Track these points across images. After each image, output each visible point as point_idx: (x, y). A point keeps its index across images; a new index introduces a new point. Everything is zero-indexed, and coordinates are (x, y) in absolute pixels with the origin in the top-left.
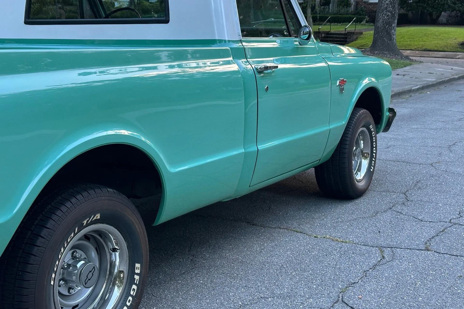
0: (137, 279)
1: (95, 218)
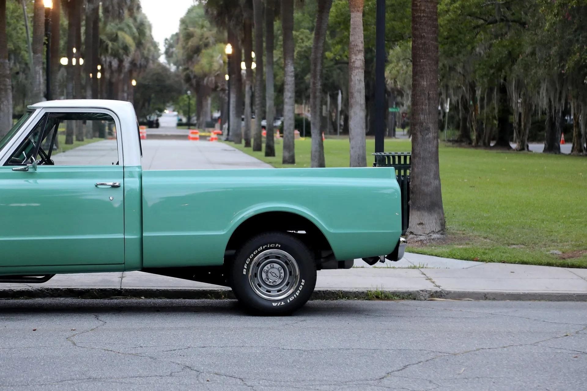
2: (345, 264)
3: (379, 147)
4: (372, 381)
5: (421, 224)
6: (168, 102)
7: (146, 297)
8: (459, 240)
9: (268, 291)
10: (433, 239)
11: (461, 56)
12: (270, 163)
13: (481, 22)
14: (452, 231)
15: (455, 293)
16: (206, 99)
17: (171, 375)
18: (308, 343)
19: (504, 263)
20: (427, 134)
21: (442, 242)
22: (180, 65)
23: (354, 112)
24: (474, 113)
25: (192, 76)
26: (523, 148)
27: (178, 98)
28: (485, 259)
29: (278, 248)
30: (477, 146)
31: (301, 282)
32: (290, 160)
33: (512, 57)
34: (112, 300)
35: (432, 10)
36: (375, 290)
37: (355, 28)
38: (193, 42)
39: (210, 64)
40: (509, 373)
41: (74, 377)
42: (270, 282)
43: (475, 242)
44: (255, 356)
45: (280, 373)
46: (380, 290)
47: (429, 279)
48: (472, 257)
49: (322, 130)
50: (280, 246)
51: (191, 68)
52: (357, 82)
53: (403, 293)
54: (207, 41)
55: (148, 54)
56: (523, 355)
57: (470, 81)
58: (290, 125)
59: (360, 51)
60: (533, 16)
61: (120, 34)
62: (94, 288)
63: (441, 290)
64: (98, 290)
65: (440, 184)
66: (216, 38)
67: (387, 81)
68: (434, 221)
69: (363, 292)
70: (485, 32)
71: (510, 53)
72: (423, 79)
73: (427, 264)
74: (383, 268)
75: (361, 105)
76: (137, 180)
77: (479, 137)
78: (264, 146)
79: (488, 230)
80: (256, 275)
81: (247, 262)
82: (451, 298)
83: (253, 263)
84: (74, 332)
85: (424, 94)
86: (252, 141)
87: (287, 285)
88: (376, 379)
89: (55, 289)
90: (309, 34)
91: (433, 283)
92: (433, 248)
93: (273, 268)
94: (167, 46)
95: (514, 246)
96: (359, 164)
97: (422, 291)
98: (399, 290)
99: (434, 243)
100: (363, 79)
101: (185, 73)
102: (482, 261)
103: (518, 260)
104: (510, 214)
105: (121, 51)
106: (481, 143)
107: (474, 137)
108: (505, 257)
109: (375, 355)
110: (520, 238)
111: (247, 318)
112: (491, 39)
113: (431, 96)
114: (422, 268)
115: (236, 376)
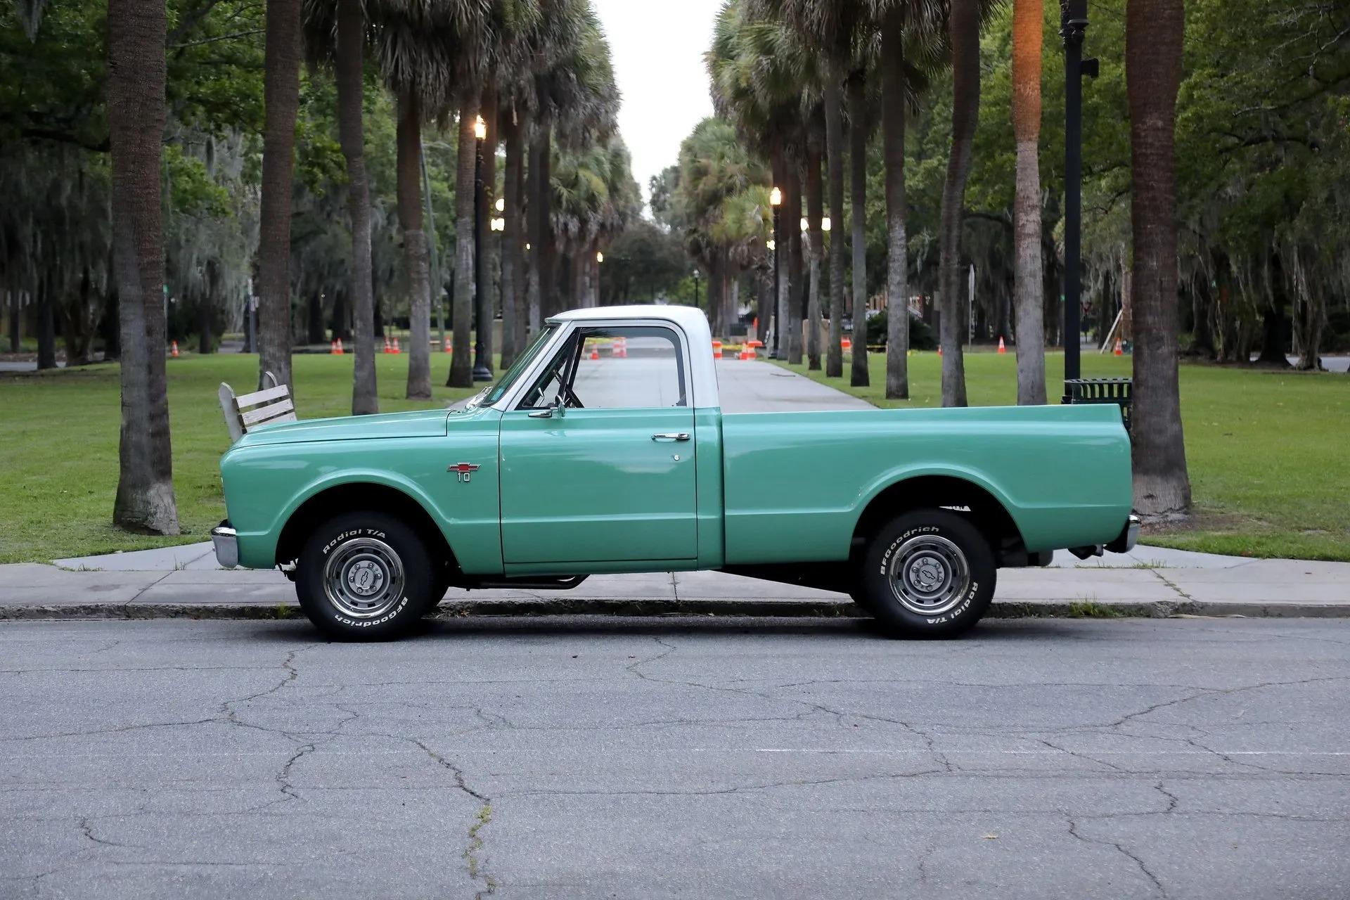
2: (1038, 558)
3: (1072, 367)
4: (1105, 728)
5: (1151, 496)
6: (659, 290)
7: (716, 614)
8: (1218, 523)
9: (919, 601)
10: (1171, 522)
11: (1196, 201)
12: (864, 397)
13: (1232, 140)
14: (1201, 508)
15: (1214, 605)
16: (729, 284)
17: (798, 717)
18: (994, 675)
19: (1293, 558)
20: (1158, 348)
21: (1186, 526)
22: (681, 224)
23: (1025, 310)
24: (1219, 302)
25: (703, 244)
26: (1311, 364)
27: (676, 283)
28: (1261, 553)
29: (934, 533)
30: (1225, 362)
31: (971, 585)
32: (899, 393)
33: (1290, 205)
34: (666, 618)
35: (1166, 143)
36: (1084, 601)
37: (1024, 169)
38: (706, 184)
39: (740, 222)
40: (1313, 716)
41: (658, 718)
42: (922, 587)
43: (1243, 526)
44: (917, 693)
45: (962, 716)
46: (1092, 601)
47: (1169, 584)
48: (1240, 549)
49: (962, 340)
50: (937, 530)
51: (701, 229)
52: (1028, 259)
53: (1129, 607)
54: (730, 181)
55: (625, 207)
56: (1334, 692)
57: (1213, 245)
58: (899, 331)
59: (1033, 207)
60: (1328, 131)
61: (582, 173)
62: (637, 599)
63: (1191, 601)
64: (642, 602)
65: (1181, 431)
66: (746, 175)
67: (1058, 247)
68: (1172, 491)
69: (1064, 606)
70: (1242, 159)
71: (1287, 197)
72: (1152, 257)
73: (1165, 562)
74: (1093, 568)
75: (1036, 298)
76: (715, 429)
77: (1228, 347)
78: (847, 368)
79: (1264, 505)
80: (900, 576)
81: (887, 556)
82: (1208, 614)
83: (895, 558)
84: (634, 661)
85: (1154, 281)
86: (824, 358)
87: (950, 590)
88: (1110, 725)
89: (577, 601)
90: (915, 166)
91: (1178, 590)
92: (1172, 535)
93: (927, 564)
94: (654, 190)
95: (1309, 532)
96: (1033, 397)
97: (1161, 603)
98: (1123, 601)
99: (1173, 528)
100: (1038, 254)
101: (690, 239)
102: (1256, 556)
103: (1316, 554)
104: (1298, 479)
105: (584, 205)
106: (1233, 357)
107: (1219, 345)
108: (1294, 548)
109: (1102, 693)
110: (1319, 518)
111: (889, 642)
112: (1251, 171)
113: (1165, 284)
114: (1157, 567)
115: (896, 720)
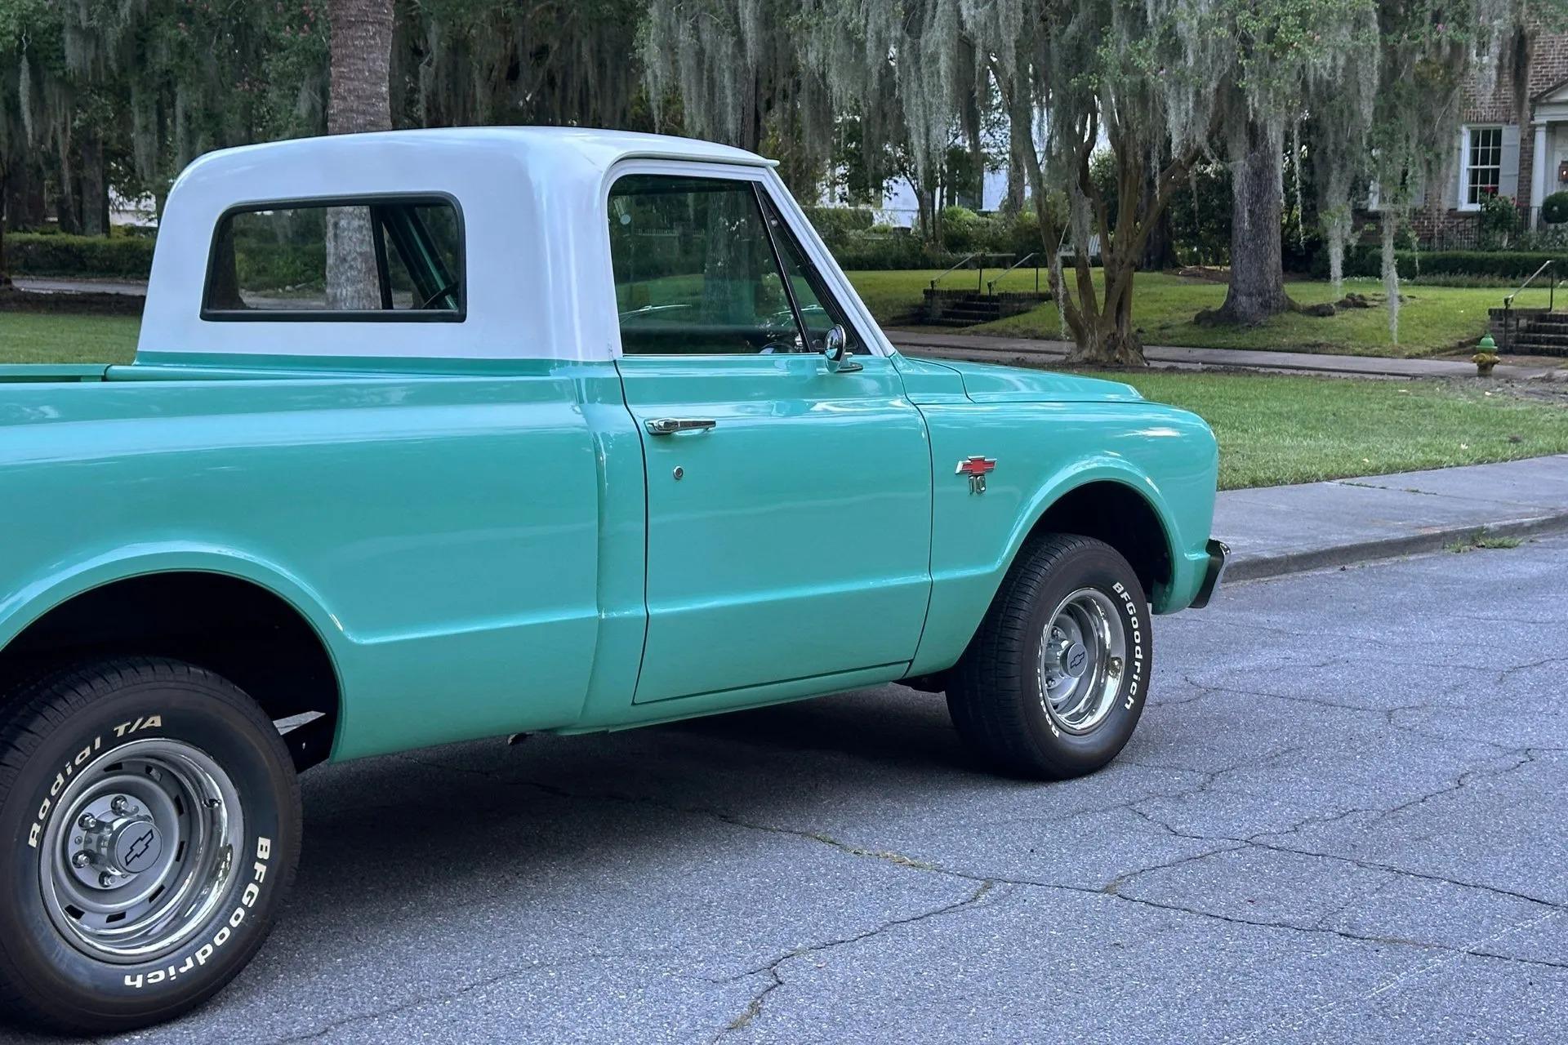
0: (261, 873)
1: (147, 724)
